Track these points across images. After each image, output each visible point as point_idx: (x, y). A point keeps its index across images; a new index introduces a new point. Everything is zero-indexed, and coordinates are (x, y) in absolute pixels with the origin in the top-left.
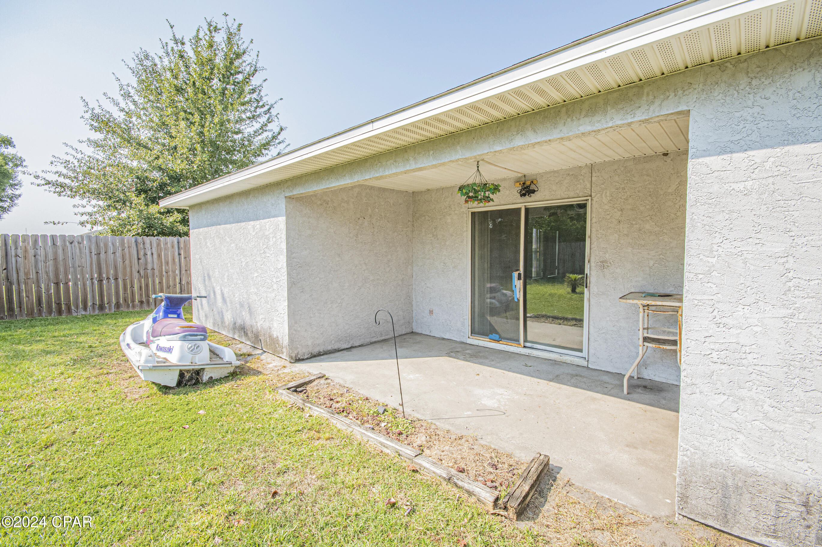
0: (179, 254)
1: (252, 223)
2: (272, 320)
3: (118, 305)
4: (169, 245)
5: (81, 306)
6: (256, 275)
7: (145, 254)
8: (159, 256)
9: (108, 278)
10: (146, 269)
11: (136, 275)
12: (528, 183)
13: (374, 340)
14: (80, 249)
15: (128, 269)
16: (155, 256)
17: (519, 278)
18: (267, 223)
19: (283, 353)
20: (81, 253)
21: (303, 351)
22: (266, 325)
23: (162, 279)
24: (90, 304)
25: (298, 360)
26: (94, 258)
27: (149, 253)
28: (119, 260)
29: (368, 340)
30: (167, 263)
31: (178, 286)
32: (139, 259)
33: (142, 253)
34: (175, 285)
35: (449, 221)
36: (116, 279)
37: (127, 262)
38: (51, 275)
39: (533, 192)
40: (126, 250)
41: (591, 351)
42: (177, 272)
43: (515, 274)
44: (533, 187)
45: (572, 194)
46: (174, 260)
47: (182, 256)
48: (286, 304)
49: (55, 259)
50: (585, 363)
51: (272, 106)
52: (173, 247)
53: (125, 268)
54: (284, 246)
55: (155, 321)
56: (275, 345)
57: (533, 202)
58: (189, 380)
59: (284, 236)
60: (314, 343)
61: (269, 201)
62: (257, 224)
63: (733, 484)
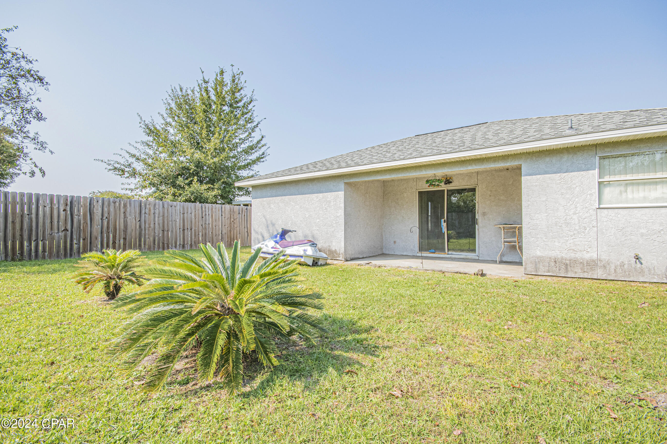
0: (222, 215)
1: (316, 195)
2: (331, 242)
3: (191, 245)
4: (217, 209)
5: (174, 245)
6: (318, 220)
7: (206, 215)
8: (212, 216)
9: (187, 229)
10: (205, 224)
11: (200, 226)
12: (448, 178)
13: (370, 255)
14: (175, 210)
15: (197, 223)
16: (210, 216)
17: (445, 222)
18: (330, 196)
19: (339, 257)
20: (175, 212)
21: (348, 257)
22: (327, 245)
23: (213, 231)
24: (178, 244)
25: (347, 261)
26: (182, 215)
27: (207, 214)
28: (193, 217)
29: (368, 255)
30: (216, 220)
31: (220, 234)
32: (202, 217)
33: (204, 214)
34: (219, 234)
35: (405, 195)
36: (191, 229)
37: (197, 219)
38: (161, 225)
39: (451, 182)
40: (197, 211)
41: (480, 252)
42: (220, 227)
43: (443, 220)
44: (451, 180)
45: (469, 184)
46: (219, 218)
47: (223, 216)
48: (343, 233)
49: (163, 216)
50: (477, 258)
51: (259, 123)
52: (219, 210)
53: (195, 223)
54: (342, 205)
55: (276, 242)
56: (333, 254)
57: (451, 187)
58: (315, 264)
59: (342, 200)
60: (352, 253)
61: (331, 184)
62: (321, 195)
63: (538, 261)
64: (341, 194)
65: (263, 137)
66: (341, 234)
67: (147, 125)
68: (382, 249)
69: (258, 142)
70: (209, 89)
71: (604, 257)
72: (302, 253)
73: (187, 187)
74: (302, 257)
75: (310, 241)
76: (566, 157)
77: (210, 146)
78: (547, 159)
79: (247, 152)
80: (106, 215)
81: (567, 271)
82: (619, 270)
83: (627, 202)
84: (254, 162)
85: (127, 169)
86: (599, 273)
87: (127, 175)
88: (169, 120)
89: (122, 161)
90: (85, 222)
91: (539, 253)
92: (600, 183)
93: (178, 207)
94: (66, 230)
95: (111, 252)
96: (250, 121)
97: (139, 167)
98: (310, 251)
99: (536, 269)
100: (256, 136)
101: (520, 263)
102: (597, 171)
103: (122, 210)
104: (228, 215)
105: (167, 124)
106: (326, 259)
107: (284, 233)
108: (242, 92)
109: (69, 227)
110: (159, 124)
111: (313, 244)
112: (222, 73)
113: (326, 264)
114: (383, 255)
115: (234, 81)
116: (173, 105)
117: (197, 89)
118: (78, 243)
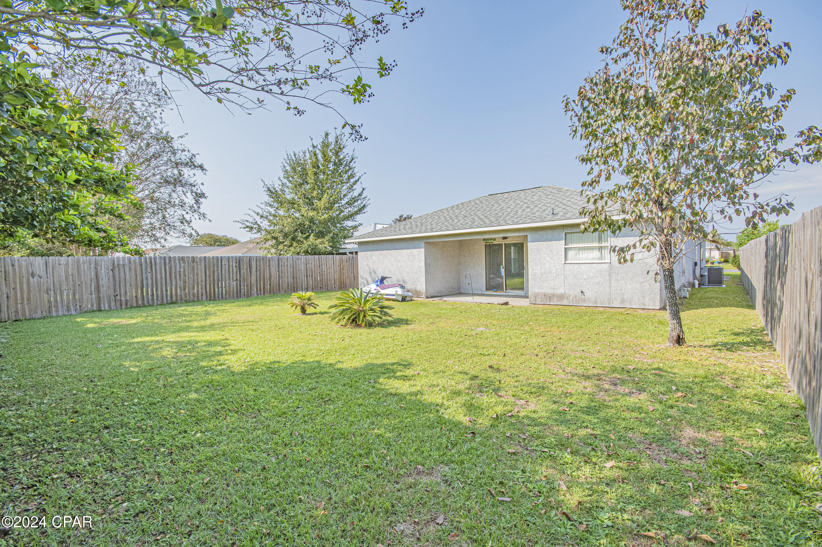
0: (334, 264)
1: (405, 250)
4: (330, 260)
5: (301, 287)
6: (407, 269)
7: (322, 264)
8: (327, 265)
9: (310, 275)
10: (322, 271)
11: (318, 273)
13: (448, 294)
14: (301, 262)
15: (316, 271)
16: (325, 265)
17: (503, 268)
18: (415, 251)
19: (422, 295)
21: (429, 295)
22: (413, 287)
23: (328, 277)
24: (304, 287)
25: (428, 298)
26: (306, 266)
28: (313, 267)
30: (329, 268)
31: (334, 280)
32: (320, 266)
33: (320, 263)
35: (476, 247)
37: (316, 268)
38: (292, 274)
40: (315, 262)
41: (527, 291)
42: (333, 273)
43: (501, 267)
44: (507, 237)
45: (519, 239)
46: (332, 267)
50: (525, 295)
51: (360, 178)
54: (423, 258)
55: (377, 285)
56: (418, 294)
57: (507, 241)
58: (404, 299)
59: (423, 255)
60: (431, 292)
61: (415, 243)
62: (408, 251)
63: (536, 295)
64: (422, 250)
65: (363, 189)
66: (423, 279)
67: (269, 189)
68: (459, 289)
69: (360, 195)
70: (318, 152)
71: (567, 292)
72: (394, 293)
73: (305, 241)
74: (394, 295)
75: (400, 285)
76: (549, 232)
77: (320, 204)
78: (541, 233)
79: (350, 204)
80: (258, 268)
81: (550, 301)
82: (574, 300)
83: (579, 259)
84: (356, 213)
85: (255, 226)
86: (565, 302)
87: (255, 231)
88: (285, 181)
89: (251, 220)
90: (247, 274)
91: (536, 291)
92: (566, 249)
93: (302, 260)
94: (237, 280)
95: (301, 293)
96: (352, 176)
97: (265, 224)
98: (400, 291)
99: (535, 300)
100: (358, 189)
101: (527, 297)
102: (563, 242)
103: (268, 264)
104: (338, 264)
105: (283, 184)
106: (412, 297)
107: (383, 279)
108: (344, 150)
109: (238, 278)
110: (278, 186)
111: (402, 287)
112: (327, 135)
113: (412, 300)
114: (459, 293)
115: (337, 142)
116: (288, 168)
117: (308, 155)
118: (244, 289)
